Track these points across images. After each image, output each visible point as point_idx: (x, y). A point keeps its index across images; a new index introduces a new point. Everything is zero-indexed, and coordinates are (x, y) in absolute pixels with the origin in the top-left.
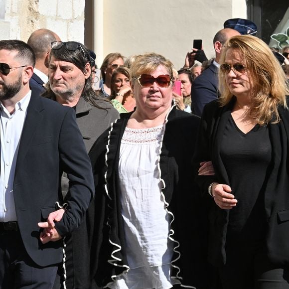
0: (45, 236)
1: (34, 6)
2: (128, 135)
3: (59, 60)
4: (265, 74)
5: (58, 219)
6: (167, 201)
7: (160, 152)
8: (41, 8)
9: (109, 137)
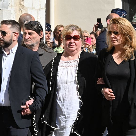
0: (24, 112)
1: (22, 3)
2: (61, 64)
3: (28, 30)
4: (128, 36)
5: (31, 104)
6: (80, 95)
7: (77, 72)
8: (25, 4)
9: (52, 65)
